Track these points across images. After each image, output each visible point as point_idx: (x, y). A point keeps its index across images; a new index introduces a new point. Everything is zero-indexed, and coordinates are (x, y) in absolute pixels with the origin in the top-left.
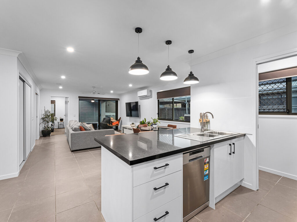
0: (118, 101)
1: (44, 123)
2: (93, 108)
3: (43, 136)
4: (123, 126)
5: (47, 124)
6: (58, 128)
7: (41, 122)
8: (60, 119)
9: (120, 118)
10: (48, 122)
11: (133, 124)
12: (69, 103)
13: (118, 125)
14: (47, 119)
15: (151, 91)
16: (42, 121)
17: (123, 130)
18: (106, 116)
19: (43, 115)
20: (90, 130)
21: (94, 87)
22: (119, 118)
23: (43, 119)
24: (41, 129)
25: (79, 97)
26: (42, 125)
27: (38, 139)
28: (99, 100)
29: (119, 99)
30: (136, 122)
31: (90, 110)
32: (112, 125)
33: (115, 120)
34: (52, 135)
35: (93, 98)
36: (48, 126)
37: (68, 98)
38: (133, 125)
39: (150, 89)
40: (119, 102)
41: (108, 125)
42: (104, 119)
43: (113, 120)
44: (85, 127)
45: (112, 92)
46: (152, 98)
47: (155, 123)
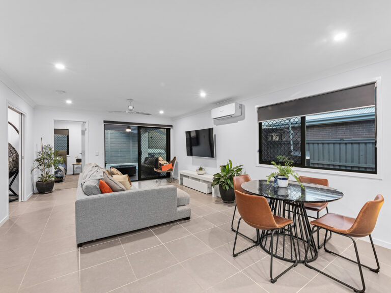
0: (170, 129)
1: (42, 167)
2: (129, 141)
3: (38, 192)
4: (180, 172)
5: (46, 170)
6: (74, 174)
7: (36, 166)
8: (77, 160)
9: (175, 157)
10: (49, 166)
11: (201, 169)
12: (86, 133)
13: (172, 170)
14: (46, 161)
15: (241, 107)
16: (37, 163)
17: (182, 179)
18: (149, 154)
19: (40, 153)
20: (123, 190)
21: (131, 100)
22: (172, 159)
23: (39, 160)
24: (36, 179)
25: (105, 122)
26: (38, 172)
27: (26, 200)
28: (139, 128)
29: (172, 126)
30: (206, 166)
31: (124, 145)
32: (161, 170)
33: (166, 162)
34: (57, 190)
35: (129, 125)
36: (50, 174)
37: (86, 122)
38: (201, 172)
39: (241, 103)
40: (171, 131)
41: (155, 170)
42: (147, 159)
43: (162, 161)
44: (112, 183)
45: (161, 112)
46: (245, 119)
47: (284, 176)
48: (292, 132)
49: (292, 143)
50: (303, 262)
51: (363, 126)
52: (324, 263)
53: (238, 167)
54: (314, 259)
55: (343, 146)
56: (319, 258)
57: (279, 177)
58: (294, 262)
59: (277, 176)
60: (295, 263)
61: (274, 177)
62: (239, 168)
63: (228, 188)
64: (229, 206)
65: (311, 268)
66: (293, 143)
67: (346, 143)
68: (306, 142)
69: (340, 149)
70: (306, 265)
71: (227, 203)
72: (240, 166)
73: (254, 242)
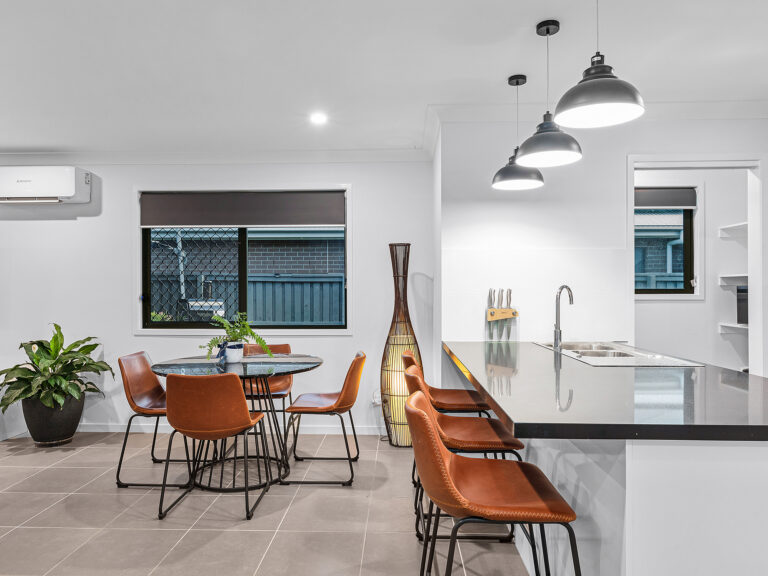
15: (91, 181)
39: (89, 170)
46: (102, 216)
47: (236, 340)
48: (183, 254)
49: (182, 279)
50: (276, 482)
51: (289, 250)
52: (299, 472)
53: (83, 342)
54: (287, 474)
55: (278, 288)
56: (292, 470)
57: (230, 344)
58: (265, 485)
59: (226, 343)
60: (265, 487)
61: (219, 346)
62: (87, 343)
63: (61, 401)
64: (65, 450)
65: (288, 483)
66: (186, 281)
67: (283, 283)
68: (248, 279)
69: (274, 293)
70: (283, 484)
71: (51, 445)
72: (89, 339)
73: (181, 487)
